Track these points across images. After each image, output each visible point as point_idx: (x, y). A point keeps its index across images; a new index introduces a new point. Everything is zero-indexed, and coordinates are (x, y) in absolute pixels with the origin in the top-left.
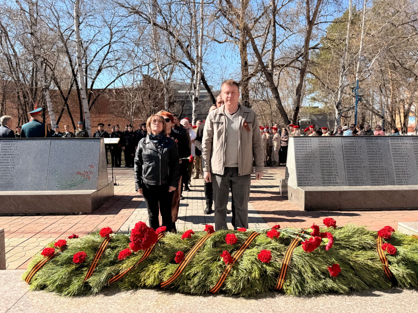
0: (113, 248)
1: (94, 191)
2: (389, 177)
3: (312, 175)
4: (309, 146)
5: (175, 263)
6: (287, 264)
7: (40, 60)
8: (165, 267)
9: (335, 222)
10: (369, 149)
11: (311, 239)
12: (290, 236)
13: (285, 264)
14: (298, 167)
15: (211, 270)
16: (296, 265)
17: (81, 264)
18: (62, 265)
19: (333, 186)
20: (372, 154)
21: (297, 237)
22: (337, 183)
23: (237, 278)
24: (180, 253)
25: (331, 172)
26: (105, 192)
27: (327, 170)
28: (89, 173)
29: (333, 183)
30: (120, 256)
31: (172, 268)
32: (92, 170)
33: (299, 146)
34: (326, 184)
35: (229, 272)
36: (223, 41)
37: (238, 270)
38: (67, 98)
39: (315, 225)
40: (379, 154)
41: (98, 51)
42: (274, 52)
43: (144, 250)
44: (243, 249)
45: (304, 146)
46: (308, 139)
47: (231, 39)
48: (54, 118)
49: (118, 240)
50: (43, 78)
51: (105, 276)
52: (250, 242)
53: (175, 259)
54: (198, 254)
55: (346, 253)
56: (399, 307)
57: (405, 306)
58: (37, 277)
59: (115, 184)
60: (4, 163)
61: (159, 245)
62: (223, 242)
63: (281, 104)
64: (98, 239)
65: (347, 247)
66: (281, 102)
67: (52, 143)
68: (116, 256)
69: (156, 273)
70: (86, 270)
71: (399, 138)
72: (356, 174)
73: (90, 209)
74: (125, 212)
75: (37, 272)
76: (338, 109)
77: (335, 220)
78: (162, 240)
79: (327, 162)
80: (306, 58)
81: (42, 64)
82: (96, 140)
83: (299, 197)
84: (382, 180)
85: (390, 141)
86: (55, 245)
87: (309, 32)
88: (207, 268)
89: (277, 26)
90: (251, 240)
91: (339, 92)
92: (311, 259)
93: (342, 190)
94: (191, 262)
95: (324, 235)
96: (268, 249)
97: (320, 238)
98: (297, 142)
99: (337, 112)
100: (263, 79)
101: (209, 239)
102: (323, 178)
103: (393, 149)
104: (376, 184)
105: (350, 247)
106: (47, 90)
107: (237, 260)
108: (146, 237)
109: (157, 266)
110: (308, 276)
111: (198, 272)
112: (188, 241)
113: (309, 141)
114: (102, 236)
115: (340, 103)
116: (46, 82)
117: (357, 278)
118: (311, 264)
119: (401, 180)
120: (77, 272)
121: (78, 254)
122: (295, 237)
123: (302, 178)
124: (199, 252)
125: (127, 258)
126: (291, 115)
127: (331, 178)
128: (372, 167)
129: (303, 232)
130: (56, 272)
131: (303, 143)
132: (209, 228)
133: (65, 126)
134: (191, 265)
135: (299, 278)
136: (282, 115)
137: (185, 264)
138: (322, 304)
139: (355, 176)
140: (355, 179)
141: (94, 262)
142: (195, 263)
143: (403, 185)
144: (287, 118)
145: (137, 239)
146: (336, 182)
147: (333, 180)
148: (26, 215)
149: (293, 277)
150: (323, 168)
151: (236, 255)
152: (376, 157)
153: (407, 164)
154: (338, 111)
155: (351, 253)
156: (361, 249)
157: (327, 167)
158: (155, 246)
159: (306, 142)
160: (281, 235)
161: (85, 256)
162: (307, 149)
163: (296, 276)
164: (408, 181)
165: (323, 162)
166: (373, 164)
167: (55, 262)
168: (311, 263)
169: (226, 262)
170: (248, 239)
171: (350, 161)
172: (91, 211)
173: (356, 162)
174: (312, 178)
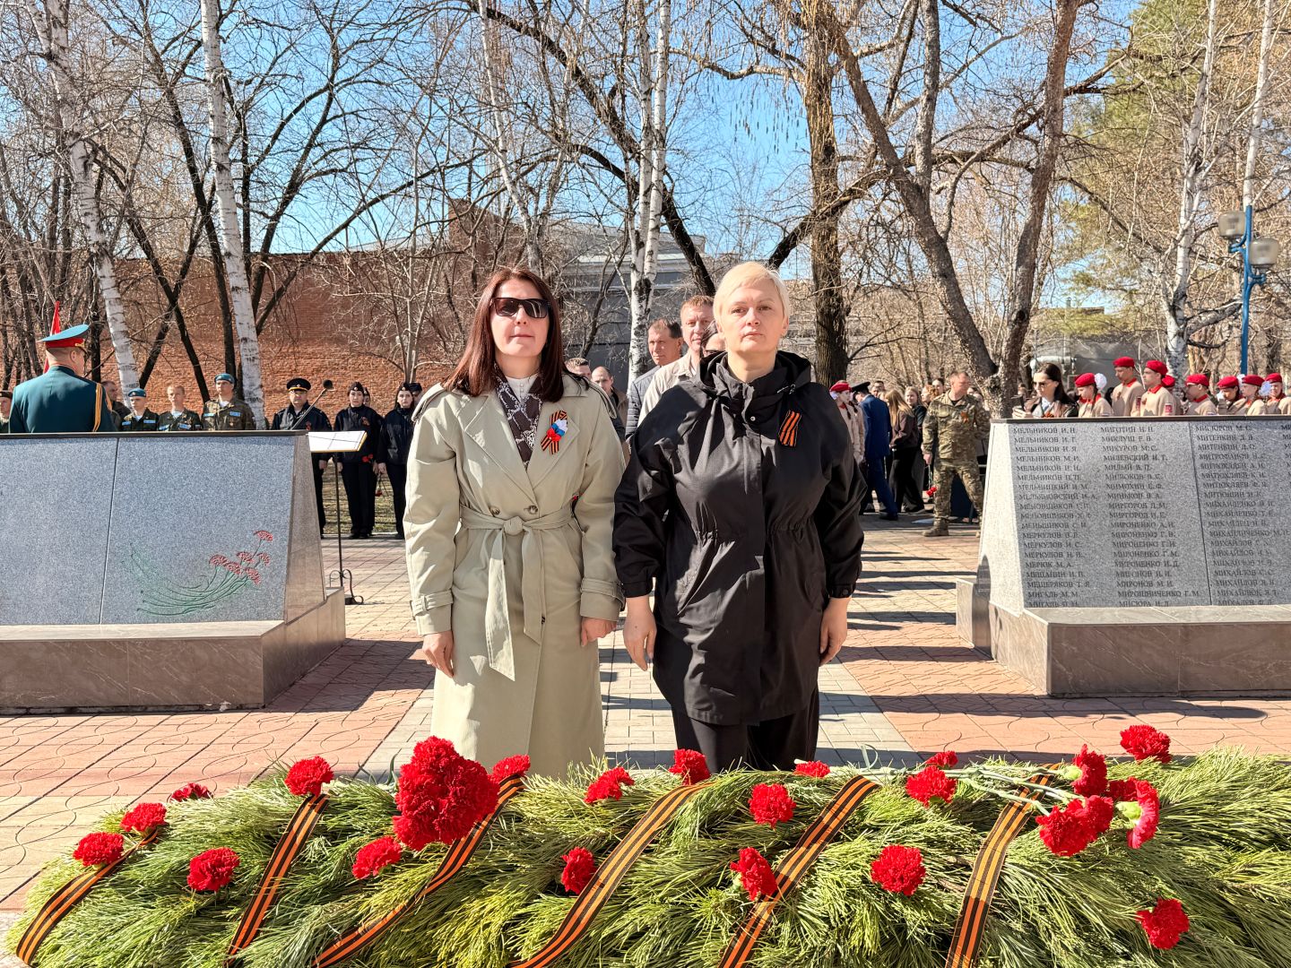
0: (335, 836)
1: (274, 624)
3: (1077, 563)
4: (1066, 454)
5: (562, 893)
6: (983, 898)
7: (79, 150)
8: (526, 905)
9: (1166, 741)
11: (1075, 805)
12: (993, 795)
13: (977, 900)
14: (1025, 535)
15: (696, 921)
16: (1016, 903)
17: (219, 895)
18: (148, 896)
19: (1158, 604)
21: (1022, 798)
22: (1173, 594)
23: (792, 950)
24: (581, 855)
25: (1150, 554)
26: (312, 630)
27: (1136, 545)
28: (255, 560)
29: (1160, 594)
30: (360, 865)
31: (551, 911)
32: (264, 547)
33: (1030, 454)
34: (1133, 598)
35: (765, 927)
36: (744, 71)
37: (795, 920)
38: (177, 287)
39: (1089, 751)
41: (286, 115)
42: (933, 108)
43: (448, 842)
44: (815, 841)
45: (1050, 454)
46: (1064, 430)
47: (772, 62)
48: (131, 360)
49: (352, 806)
50: (89, 218)
51: (304, 939)
52: (841, 815)
53: (562, 879)
54: (648, 862)
55: (1207, 859)
58: (60, 942)
59: (351, 601)
61: (503, 824)
62: (738, 817)
63: (960, 300)
64: (282, 802)
65: (1212, 837)
66: (959, 291)
67: (122, 450)
68: (346, 864)
69: (493, 928)
70: (235, 917)
72: (1246, 559)
73: (258, 689)
74: (385, 701)
75: (60, 924)
76: (1174, 316)
77: (1165, 732)
78: (513, 808)
79: (1135, 515)
80: (1052, 127)
81: (86, 166)
82: (278, 439)
83: (1032, 647)
86: (124, 822)
87: (1064, 31)
88: (680, 912)
89: (943, 11)
90: (846, 810)
91: (1181, 252)
92: (1074, 880)
93: (1193, 620)
94: (620, 889)
95: (1125, 790)
96: (910, 844)
97: (1106, 799)
98: (1021, 440)
99: (1172, 328)
100: (891, 209)
101: (689, 805)
102: (1123, 574)
105: (1226, 836)
106: (106, 259)
107: (793, 884)
108: (455, 793)
109: (495, 901)
110: (1063, 946)
111: (646, 929)
112: (611, 812)
113: (1069, 436)
114: (293, 790)
115: (1185, 295)
116: (100, 230)
117: (1250, 953)
118: (1074, 902)
120: (201, 924)
121: (208, 855)
122: (1013, 797)
123: (1040, 575)
124: (648, 851)
125: (385, 871)
126: (997, 342)
127: (1149, 574)
129: (1044, 780)
130: (128, 924)
131: (1047, 445)
132: (687, 763)
133: (170, 390)
134: (620, 900)
135: (1028, 952)
136: (964, 342)
137: (597, 896)
139: (1241, 567)
140: (1243, 578)
141: (264, 888)
142: (634, 893)
144: (986, 351)
145: (420, 802)
146: (1169, 589)
147: (1160, 584)
148: (28, 713)
149: (1005, 950)
150: (1123, 540)
151: (787, 866)
154: (1178, 324)
155: (1229, 859)
156: (1265, 845)
157: (1138, 534)
158: (486, 828)
159: (1056, 440)
160: (960, 791)
161: (230, 864)
162: (1058, 468)
163: (1019, 945)
165: (1122, 515)
167: (125, 887)
168: (1073, 896)
169: (752, 889)
170: (835, 803)
171: (1226, 509)
172: (261, 700)
173: (1245, 514)
174: (1081, 573)
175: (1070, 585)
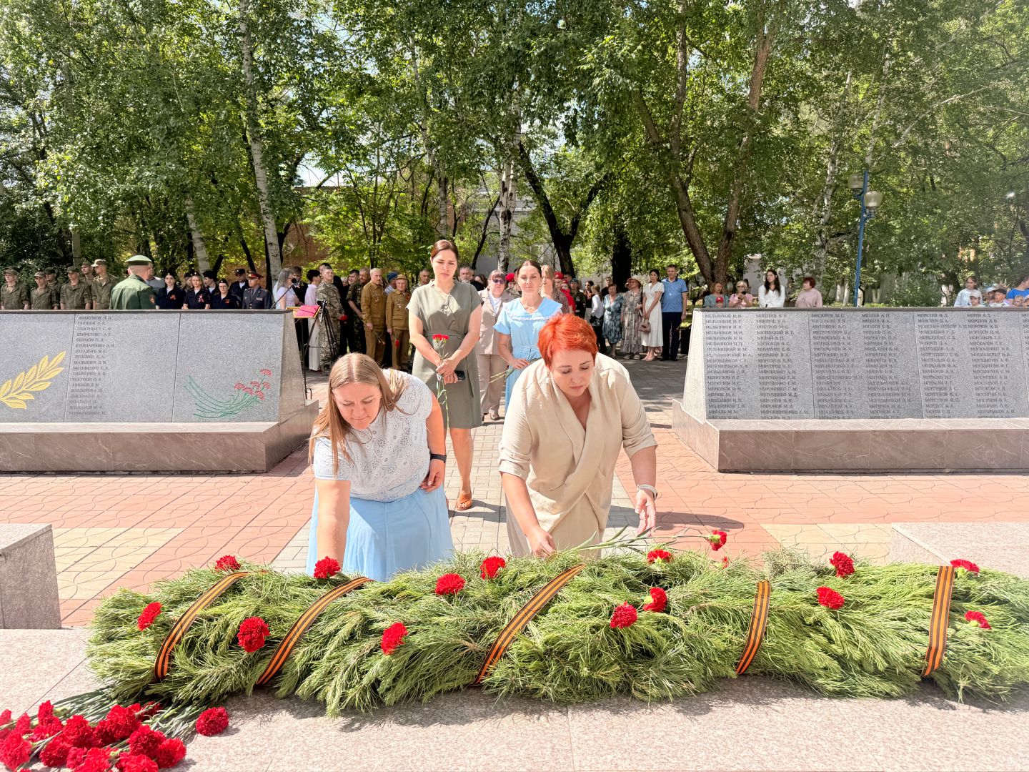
1: (273, 424)
2: (909, 400)
3: (738, 394)
4: (735, 330)
10: (868, 338)
14: (708, 377)
19: (784, 418)
20: (874, 349)
22: (793, 412)
25: (780, 389)
26: (297, 426)
27: (773, 384)
28: (262, 386)
29: (786, 412)
32: (267, 379)
33: (713, 330)
34: (769, 415)
40: (890, 349)
45: (725, 330)
46: (735, 316)
48: (205, 255)
56: (826, 746)
57: (841, 745)
60: (83, 362)
67: (182, 321)
71: (938, 313)
72: (837, 392)
73: (262, 462)
79: (773, 366)
82: (274, 315)
83: (710, 442)
84: (893, 406)
85: (917, 318)
93: (802, 429)
98: (709, 322)
102: (764, 400)
103: (922, 338)
104: (880, 415)
113: (738, 319)
119: (937, 406)
123: (716, 400)
127: (780, 401)
128: (874, 377)
131: (724, 324)
138: (663, 734)
139: (834, 397)
140: (834, 403)
143: (939, 417)
146: (790, 410)
147: (786, 406)
148: (130, 473)
150: (765, 380)
152: (883, 355)
153: (952, 371)
157: (775, 378)
159: (729, 322)
162: (730, 338)
164: (951, 410)
165: (765, 366)
166: (876, 372)
171: (826, 364)
172: (264, 468)
173: (838, 366)
174: (740, 400)
175: (733, 406)
